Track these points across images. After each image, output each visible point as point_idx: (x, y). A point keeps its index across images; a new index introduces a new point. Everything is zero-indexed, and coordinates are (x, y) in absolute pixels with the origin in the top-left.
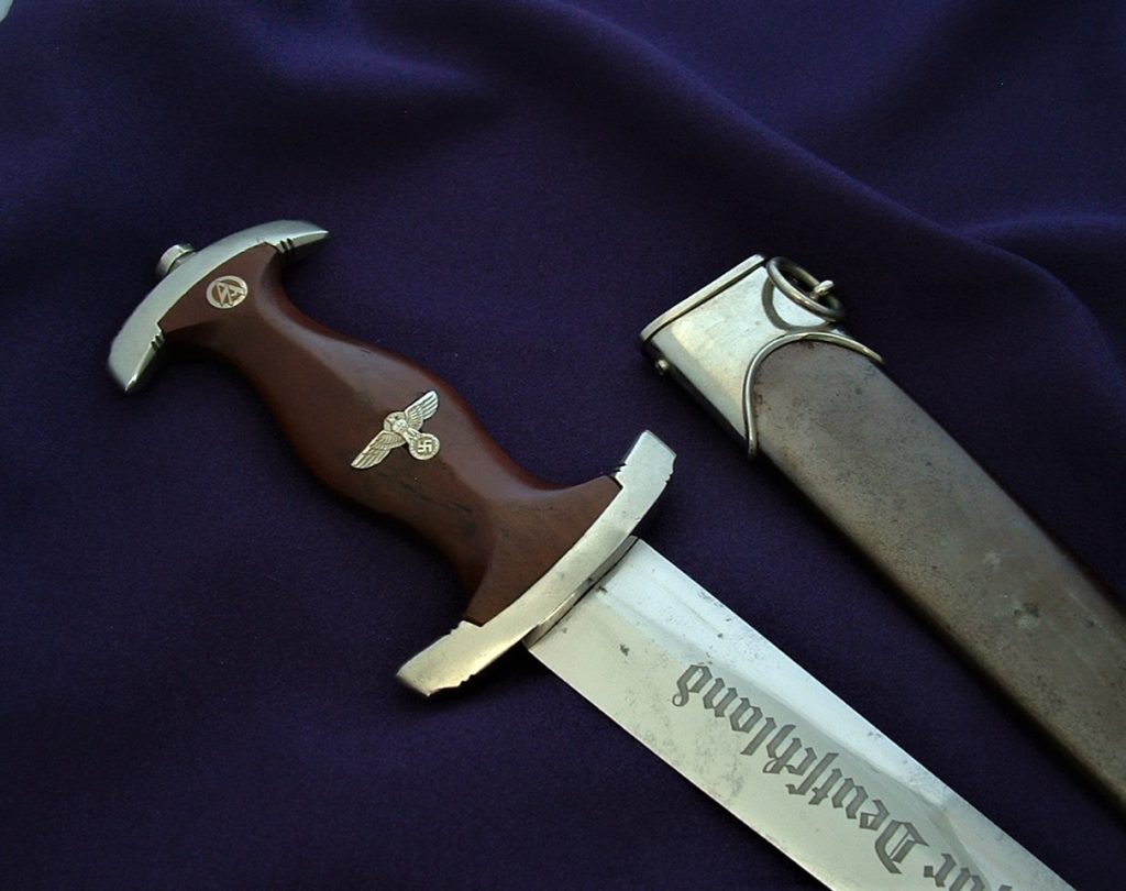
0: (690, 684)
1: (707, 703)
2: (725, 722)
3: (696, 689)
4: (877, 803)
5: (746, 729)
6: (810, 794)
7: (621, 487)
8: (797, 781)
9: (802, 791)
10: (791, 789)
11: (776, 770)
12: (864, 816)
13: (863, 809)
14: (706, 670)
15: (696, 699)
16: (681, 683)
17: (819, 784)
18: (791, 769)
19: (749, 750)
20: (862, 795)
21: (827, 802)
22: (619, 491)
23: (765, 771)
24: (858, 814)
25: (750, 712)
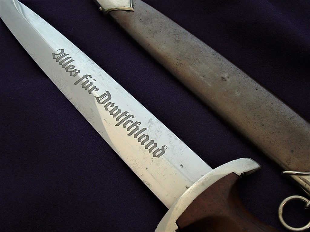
0: (161, 151)
1: (156, 145)
2: (151, 138)
3: (159, 150)
4: (107, 110)
5: (144, 135)
6: (128, 114)
7: (176, 222)
8: (131, 119)
9: (130, 116)
10: (133, 117)
11: (137, 123)
12: (112, 106)
13: (112, 108)
14: (154, 156)
15: (159, 146)
16: (163, 152)
17: (124, 117)
18: (132, 122)
19: (144, 129)
20: (111, 113)
21: (123, 112)
23: (141, 123)
24: (114, 107)
25: (142, 141)
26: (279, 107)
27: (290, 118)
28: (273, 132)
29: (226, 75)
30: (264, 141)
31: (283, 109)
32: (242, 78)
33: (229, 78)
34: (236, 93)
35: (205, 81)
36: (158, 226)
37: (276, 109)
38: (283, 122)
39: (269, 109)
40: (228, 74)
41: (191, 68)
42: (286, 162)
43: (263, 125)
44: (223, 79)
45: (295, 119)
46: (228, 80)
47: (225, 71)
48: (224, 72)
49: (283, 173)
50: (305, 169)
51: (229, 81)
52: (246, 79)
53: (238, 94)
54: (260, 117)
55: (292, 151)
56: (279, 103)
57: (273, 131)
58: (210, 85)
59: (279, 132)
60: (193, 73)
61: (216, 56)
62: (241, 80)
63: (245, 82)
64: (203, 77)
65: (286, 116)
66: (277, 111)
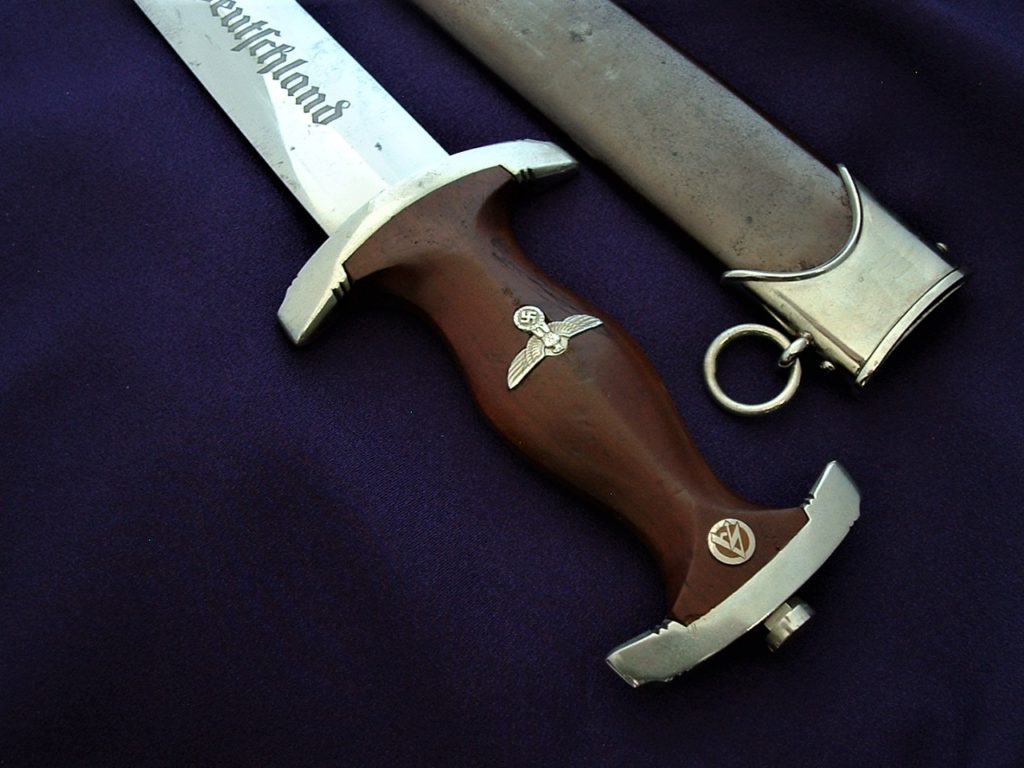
0: (332, 112)
1: (322, 97)
2: (312, 83)
3: (328, 108)
4: (216, 14)
5: (297, 75)
6: (264, 28)
7: (344, 265)
8: (271, 37)
9: (269, 31)
10: (278, 33)
11: (284, 46)
12: (229, 7)
13: (228, 12)
14: (315, 121)
15: (331, 101)
16: (339, 113)
17: (255, 32)
18: (273, 44)
19: (301, 62)
20: (225, 21)
21: (253, 20)
22: (346, 261)
23: (293, 48)
24: (234, 9)
25: (290, 86)
26: (720, 106)
28: (702, 173)
29: (583, 28)
30: (676, 195)
31: (731, 112)
32: (626, 35)
33: (590, 34)
34: (607, 74)
35: (528, 43)
36: (299, 275)
37: (713, 113)
38: (728, 145)
39: (694, 113)
40: (589, 23)
41: (492, 11)
42: (734, 247)
43: (675, 154)
44: (575, 36)
46: (589, 39)
48: (579, 18)
49: (727, 276)
50: (780, 266)
51: (589, 41)
52: (635, 35)
53: (611, 75)
54: (669, 133)
55: (750, 219)
56: (722, 96)
57: (702, 170)
58: (540, 54)
59: (716, 171)
60: (496, 24)
62: (623, 38)
63: (634, 43)
64: (524, 32)
65: (738, 128)
66: (715, 118)
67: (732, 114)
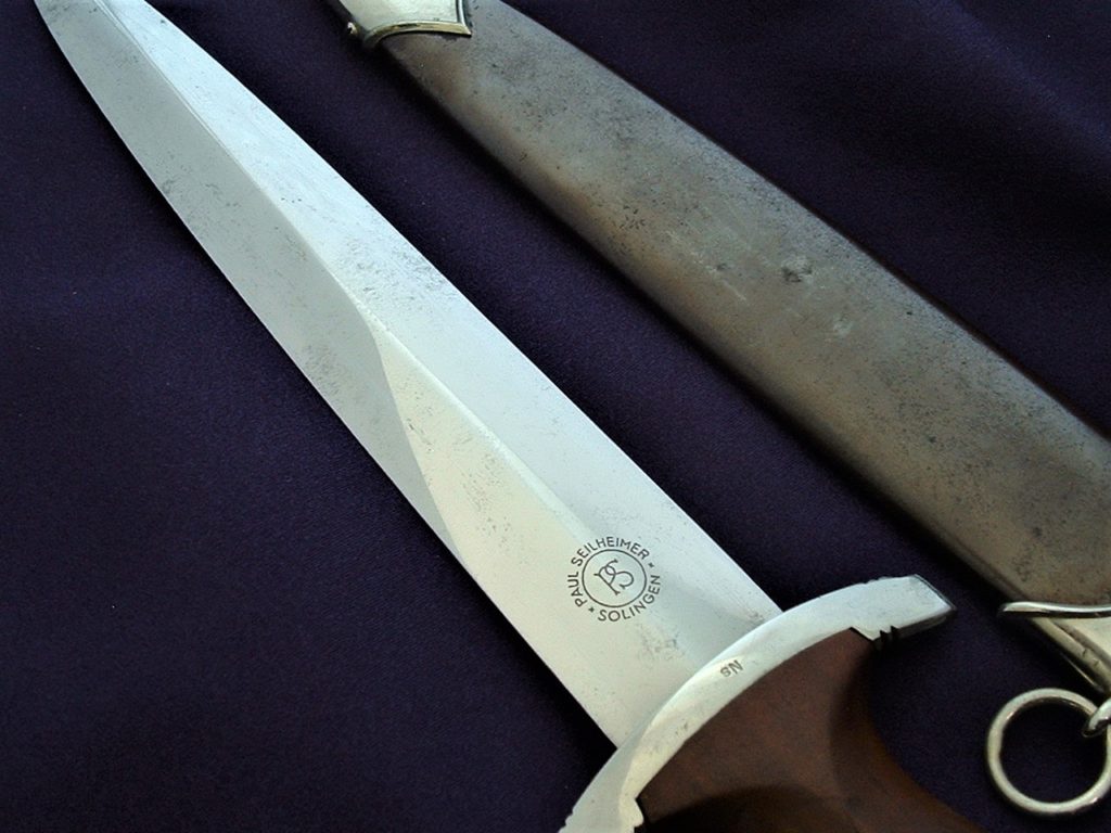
26: (989, 374)
27: (1030, 415)
28: (969, 466)
29: (798, 263)
30: (935, 496)
31: (1003, 381)
32: (857, 274)
33: (810, 272)
34: (836, 327)
35: (726, 284)
37: (980, 383)
38: (1003, 428)
39: (955, 382)
40: (808, 258)
41: (675, 237)
42: (1018, 570)
43: (932, 440)
44: (789, 274)
45: (1045, 418)
46: (808, 279)
47: (795, 246)
48: (793, 249)
49: (1006, 609)
50: (1082, 596)
51: (809, 282)
52: (870, 275)
53: (842, 330)
54: (923, 411)
55: (1037, 532)
56: (990, 360)
57: (968, 462)
58: (743, 298)
59: (989, 464)
60: (681, 255)
61: (762, 193)
62: (853, 280)
63: (868, 286)
64: (719, 268)
65: (1014, 405)
66: (984, 390)
67: (1005, 385)
